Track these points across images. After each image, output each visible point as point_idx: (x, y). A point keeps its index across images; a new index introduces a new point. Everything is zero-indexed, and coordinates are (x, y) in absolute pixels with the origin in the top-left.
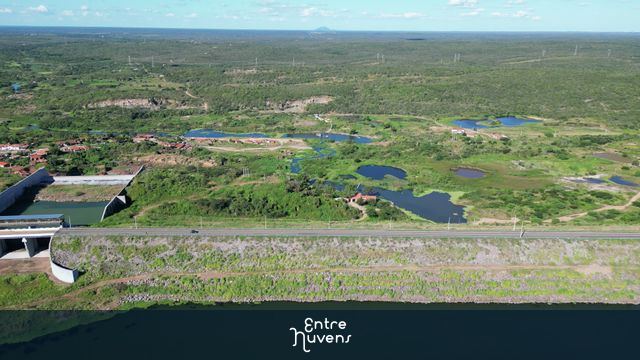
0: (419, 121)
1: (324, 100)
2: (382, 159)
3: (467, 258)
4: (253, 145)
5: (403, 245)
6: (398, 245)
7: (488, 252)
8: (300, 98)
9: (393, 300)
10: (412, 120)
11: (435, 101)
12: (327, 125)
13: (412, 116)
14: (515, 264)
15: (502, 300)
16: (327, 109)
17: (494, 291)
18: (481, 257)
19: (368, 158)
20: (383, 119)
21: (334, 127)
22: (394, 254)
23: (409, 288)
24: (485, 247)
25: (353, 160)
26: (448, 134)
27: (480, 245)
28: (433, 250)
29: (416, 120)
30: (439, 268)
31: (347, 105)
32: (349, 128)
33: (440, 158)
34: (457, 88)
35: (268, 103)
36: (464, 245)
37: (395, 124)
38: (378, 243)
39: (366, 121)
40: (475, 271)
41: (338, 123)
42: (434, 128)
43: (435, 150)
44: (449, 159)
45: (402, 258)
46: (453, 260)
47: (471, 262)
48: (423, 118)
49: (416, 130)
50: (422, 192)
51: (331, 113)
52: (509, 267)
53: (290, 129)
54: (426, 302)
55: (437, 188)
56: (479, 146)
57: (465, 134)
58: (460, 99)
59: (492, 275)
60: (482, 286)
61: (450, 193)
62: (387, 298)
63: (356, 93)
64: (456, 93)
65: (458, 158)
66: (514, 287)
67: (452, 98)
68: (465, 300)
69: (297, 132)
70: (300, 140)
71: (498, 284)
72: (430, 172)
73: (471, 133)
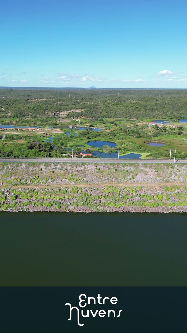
0: (132, 121)
1: (79, 111)
2: (104, 137)
3: (129, 177)
4: (29, 131)
5: (79, 169)
6: (74, 168)
7: (146, 173)
8: (65, 110)
9: (59, 210)
10: (127, 121)
11: (142, 111)
12: (77, 123)
13: (128, 119)
14: (167, 182)
15: (153, 210)
16: (79, 115)
17: (147, 202)
18: (140, 177)
19: (95, 137)
20: (111, 120)
21: (81, 123)
22: (70, 175)
23: (75, 200)
24: (145, 169)
25: (86, 138)
26: (147, 126)
27: (141, 168)
28: (102, 172)
29: (130, 121)
30: (104, 185)
31: (92, 113)
32: (89, 124)
33: (139, 137)
34: (155, 105)
35: (46, 113)
36: (127, 168)
37: (117, 122)
38: (59, 166)
39: (101, 121)
40: (133, 187)
41: (83, 121)
42: (139, 124)
43: (138, 133)
44: (145, 138)
45: (76, 177)
46: (117, 179)
47: (132, 180)
48: (134, 119)
49: (129, 125)
50: (124, 153)
51: (82, 117)
52: (162, 184)
53: (54, 124)
54: (87, 212)
55: (134, 151)
56: (163, 131)
57: (156, 126)
58: (156, 110)
59: (148, 190)
60: (138, 199)
61: (141, 154)
62: (55, 209)
63: (98, 108)
64: (154, 107)
65: (150, 136)
66: (165, 200)
67: (152, 110)
68: (121, 210)
69: (58, 126)
70: (59, 129)
71: (151, 197)
72: (131, 143)
73: (160, 125)
